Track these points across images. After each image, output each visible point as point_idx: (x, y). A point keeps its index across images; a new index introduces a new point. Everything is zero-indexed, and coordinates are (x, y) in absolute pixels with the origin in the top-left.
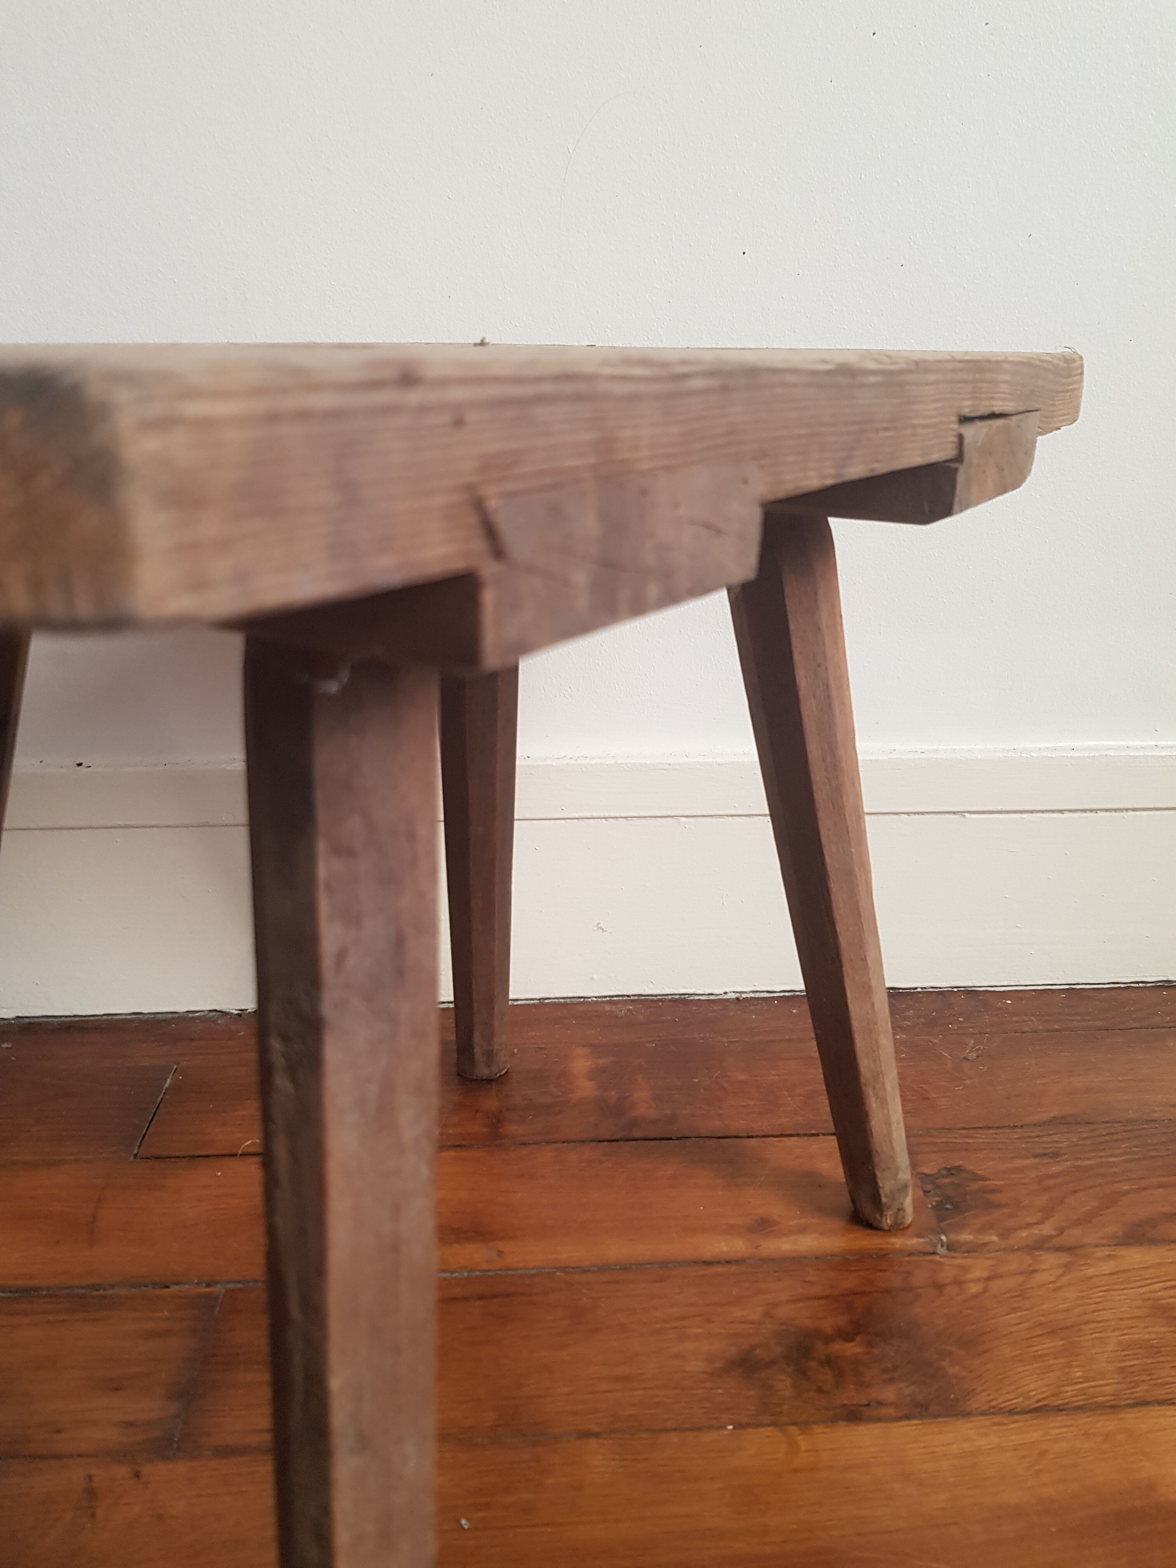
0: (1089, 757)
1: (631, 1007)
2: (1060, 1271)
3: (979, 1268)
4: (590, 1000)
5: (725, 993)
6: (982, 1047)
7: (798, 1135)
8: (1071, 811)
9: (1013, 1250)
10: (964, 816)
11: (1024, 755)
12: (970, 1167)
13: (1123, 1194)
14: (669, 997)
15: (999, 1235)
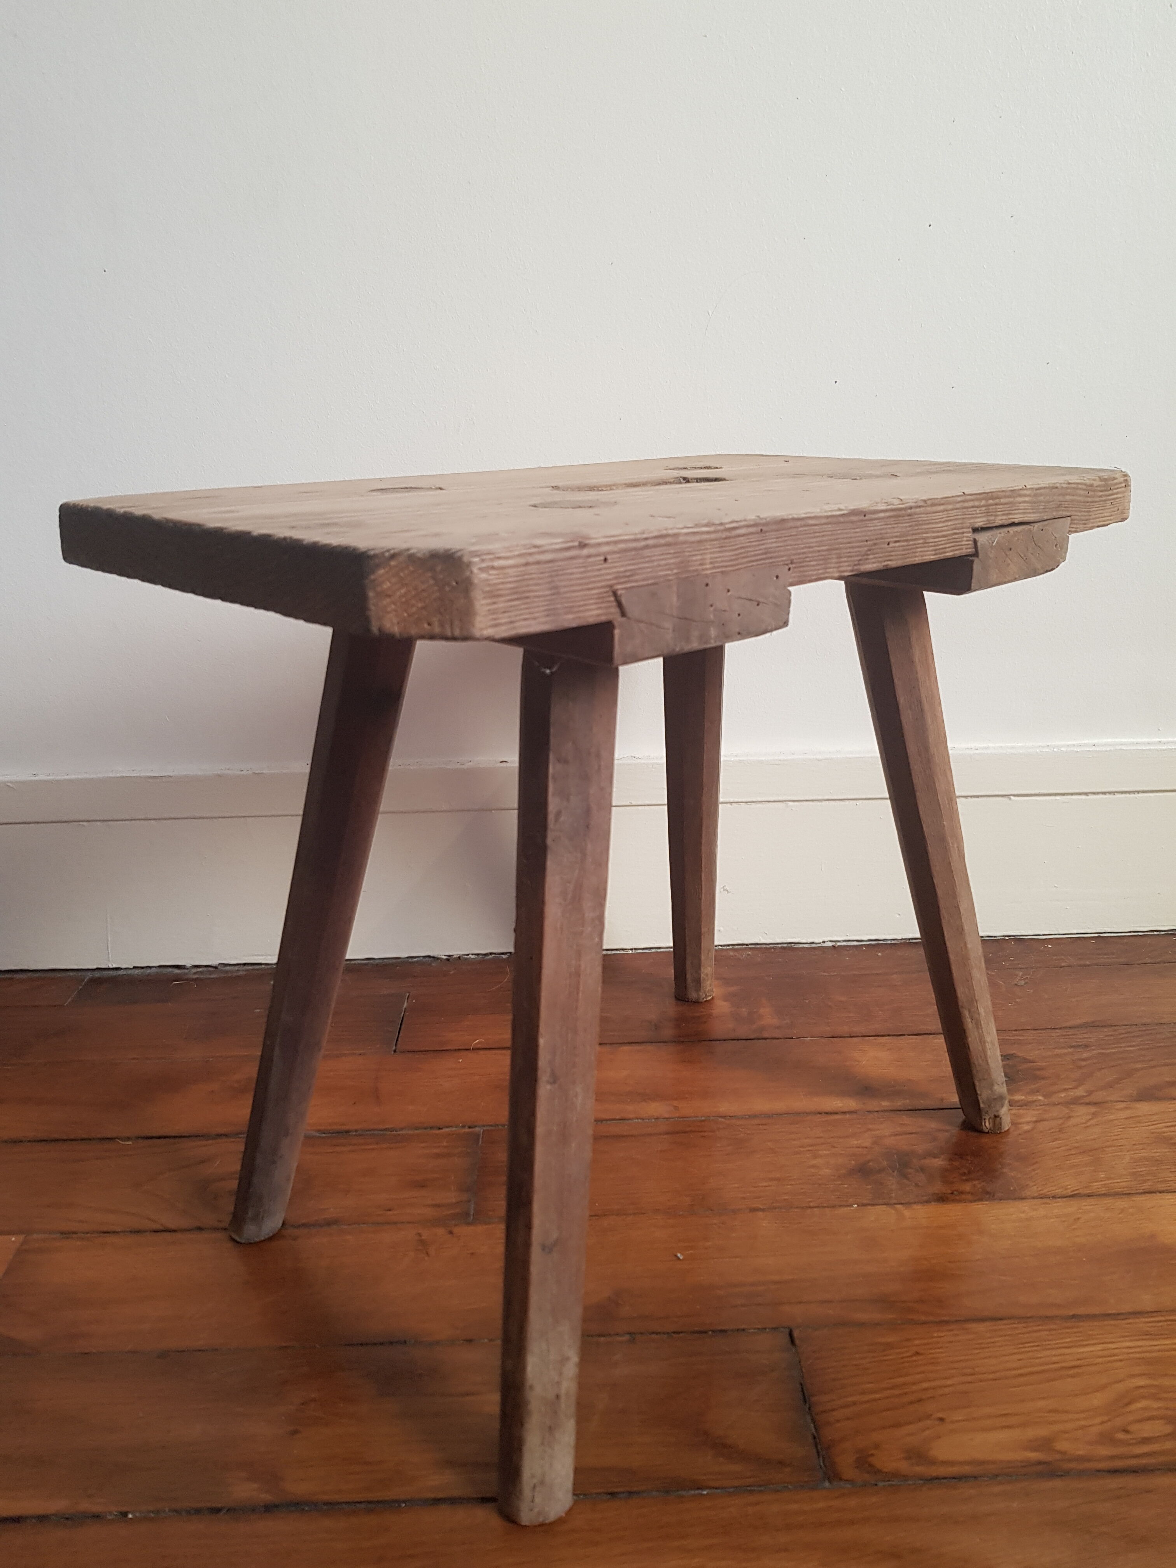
0: (1106, 751)
1: (750, 953)
2: (1090, 1117)
3: (1029, 1116)
5: (824, 942)
6: (1029, 977)
7: (889, 1035)
8: (1094, 793)
9: (1055, 1105)
10: (1010, 798)
11: (1055, 750)
12: (1020, 1054)
13: (1137, 1070)
14: (780, 946)
15: (1044, 1096)
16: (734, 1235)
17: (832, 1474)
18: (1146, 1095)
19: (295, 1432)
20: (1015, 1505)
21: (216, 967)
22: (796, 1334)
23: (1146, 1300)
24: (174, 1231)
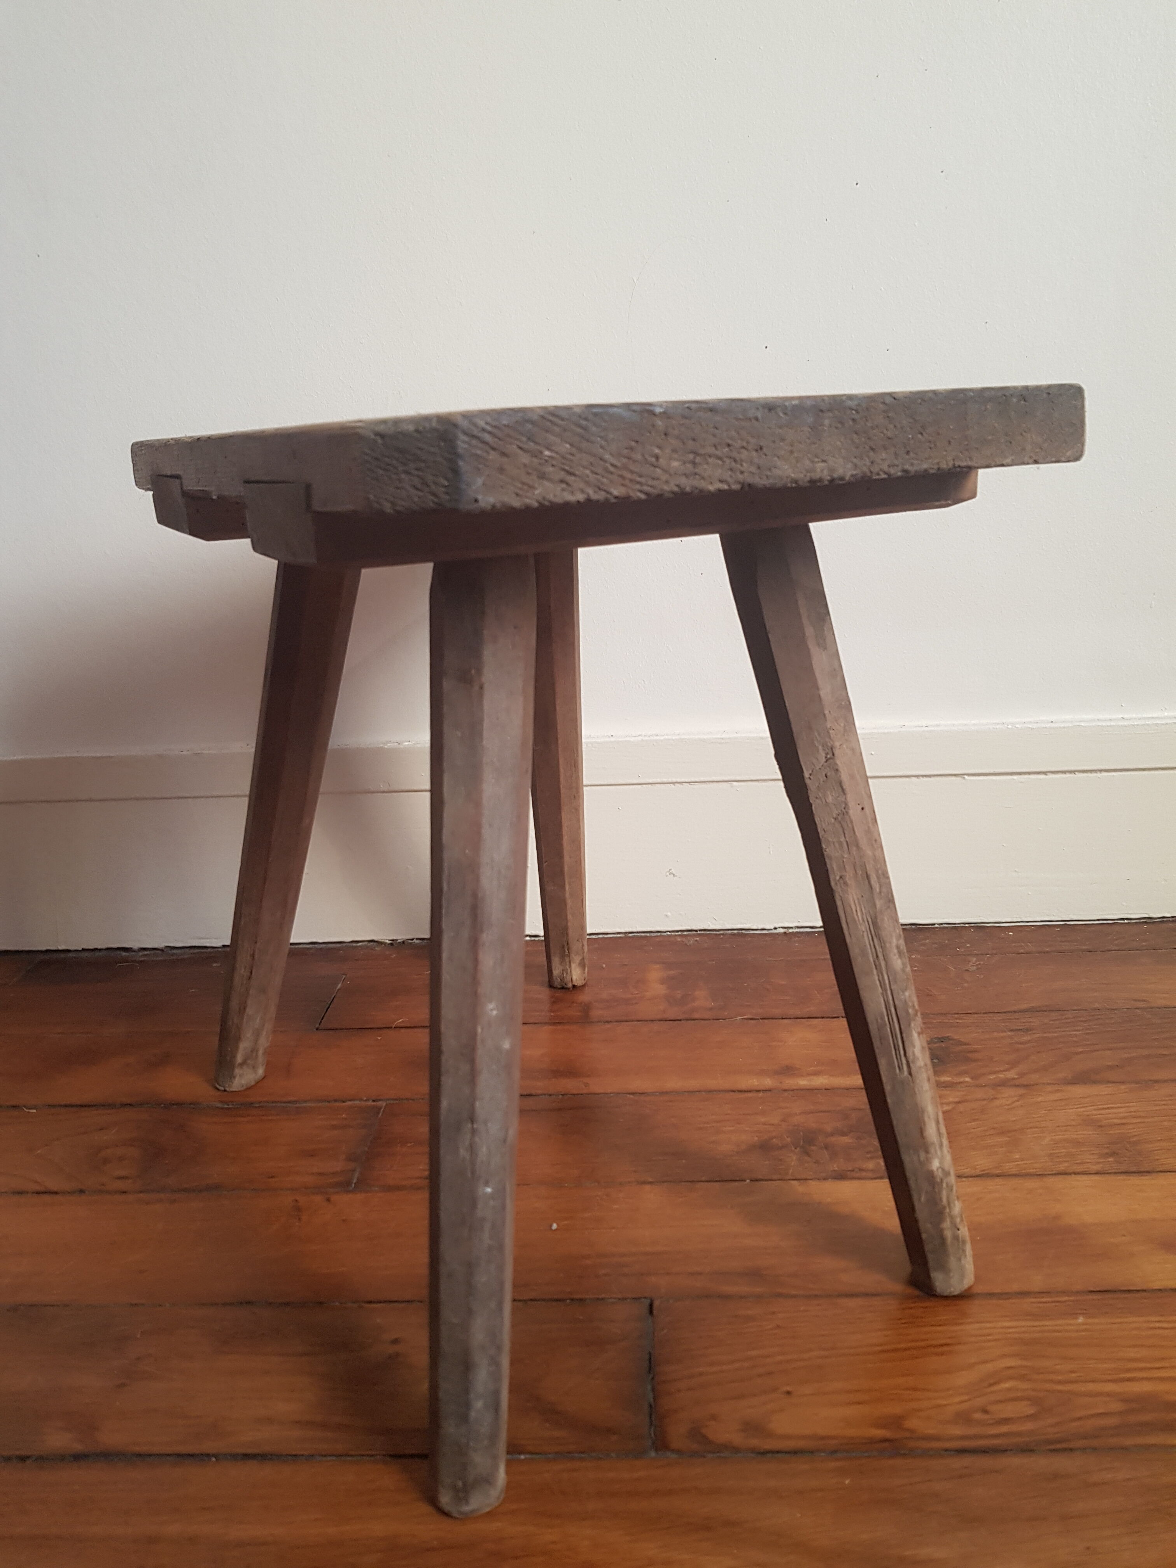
0: (1065, 728)
1: (698, 939)
2: (1016, 1098)
3: (951, 1097)
4: (665, 934)
5: (775, 928)
6: (982, 963)
7: (822, 1018)
9: (981, 1086)
10: (964, 778)
11: (1010, 727)
12: (956, 1037)
13: (1078, 1053)
14: (730, 932)
15: (972, 1078)
16: (615, 1206)
17: (661, 1444)
18: (1082, 1078)
19: (123, 1385)
20: (847, 1482)
21: (162, 950)
22: (656, 1303)
23: (1037, 1281)
24: (56, 1193)
